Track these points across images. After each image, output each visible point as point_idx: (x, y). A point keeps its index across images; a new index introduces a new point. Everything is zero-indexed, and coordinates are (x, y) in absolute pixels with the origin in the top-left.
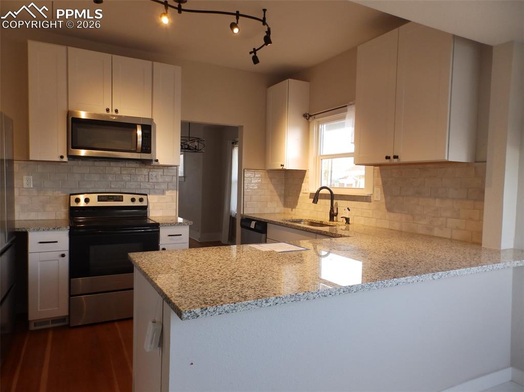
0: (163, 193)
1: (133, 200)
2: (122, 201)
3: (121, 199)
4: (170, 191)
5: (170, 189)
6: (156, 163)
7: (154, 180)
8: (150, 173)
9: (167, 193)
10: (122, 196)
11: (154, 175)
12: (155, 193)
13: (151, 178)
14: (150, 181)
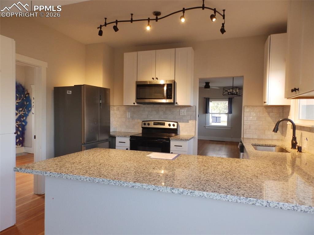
0: (188, 122)
1: (170, 125)
2: (164, 125)
3: (164, 124)
4: (191, 121)
5: (192, 120)
6: (177, 104)
7: (183, 114)
8: (181, 110)
9: (190, 122)
10: (165, 123)
11: (183, 111)
12: (183, 122)
13: (181, 113)
14: (180, 114)
